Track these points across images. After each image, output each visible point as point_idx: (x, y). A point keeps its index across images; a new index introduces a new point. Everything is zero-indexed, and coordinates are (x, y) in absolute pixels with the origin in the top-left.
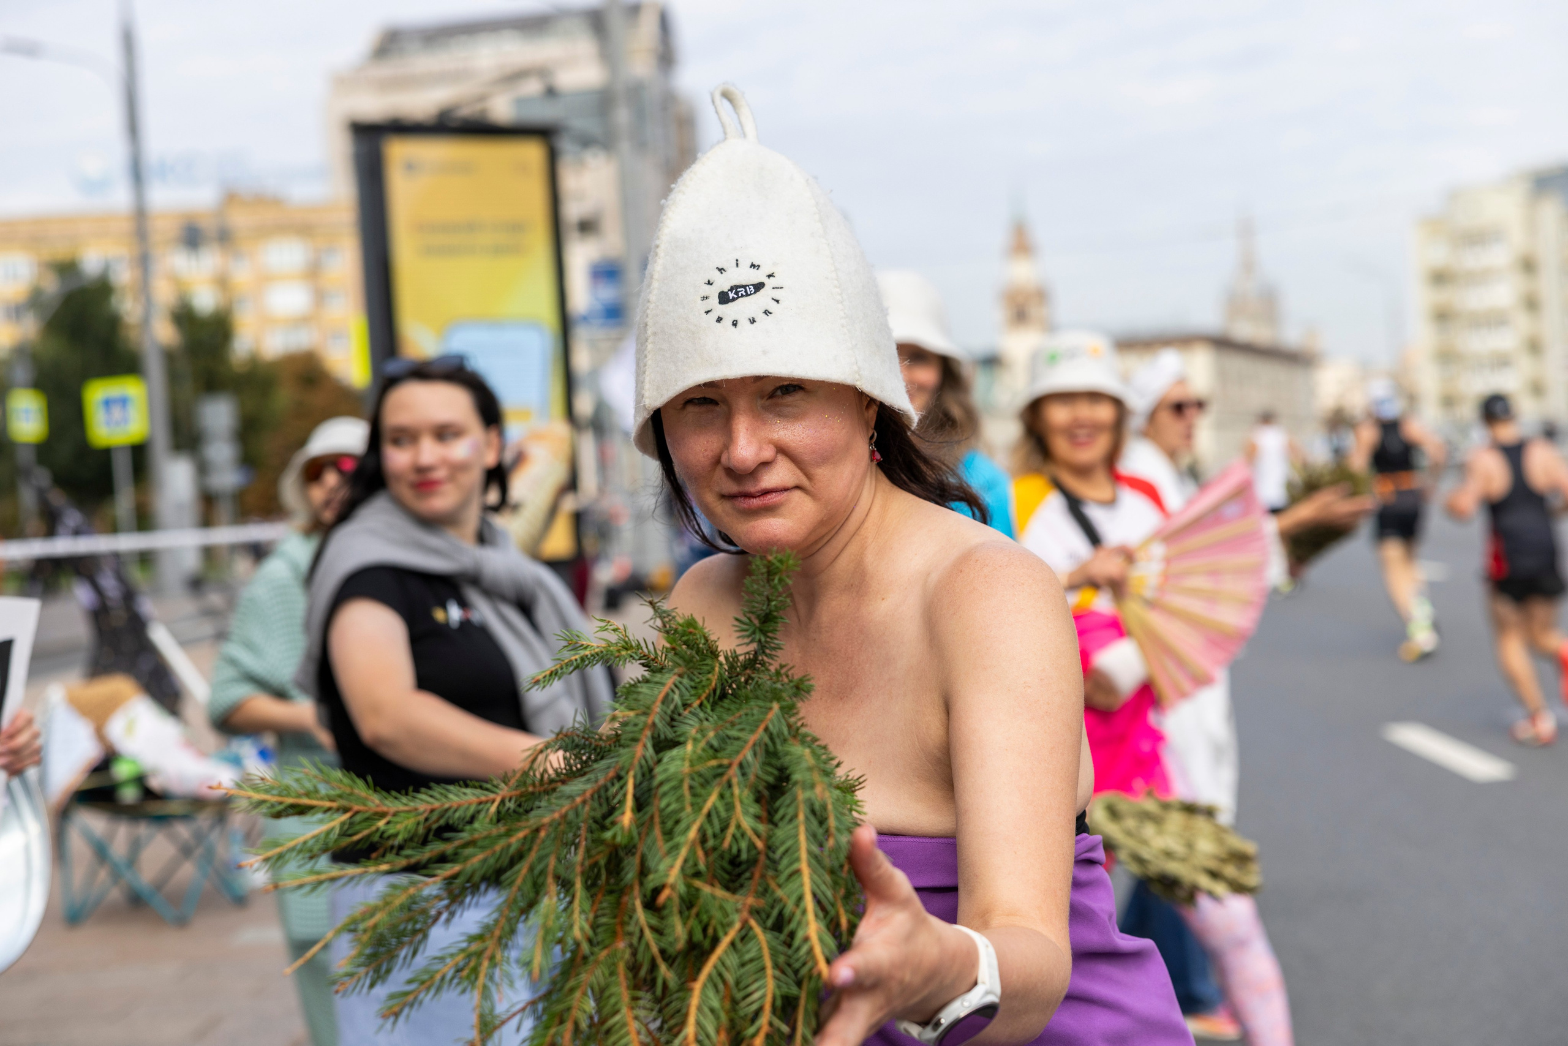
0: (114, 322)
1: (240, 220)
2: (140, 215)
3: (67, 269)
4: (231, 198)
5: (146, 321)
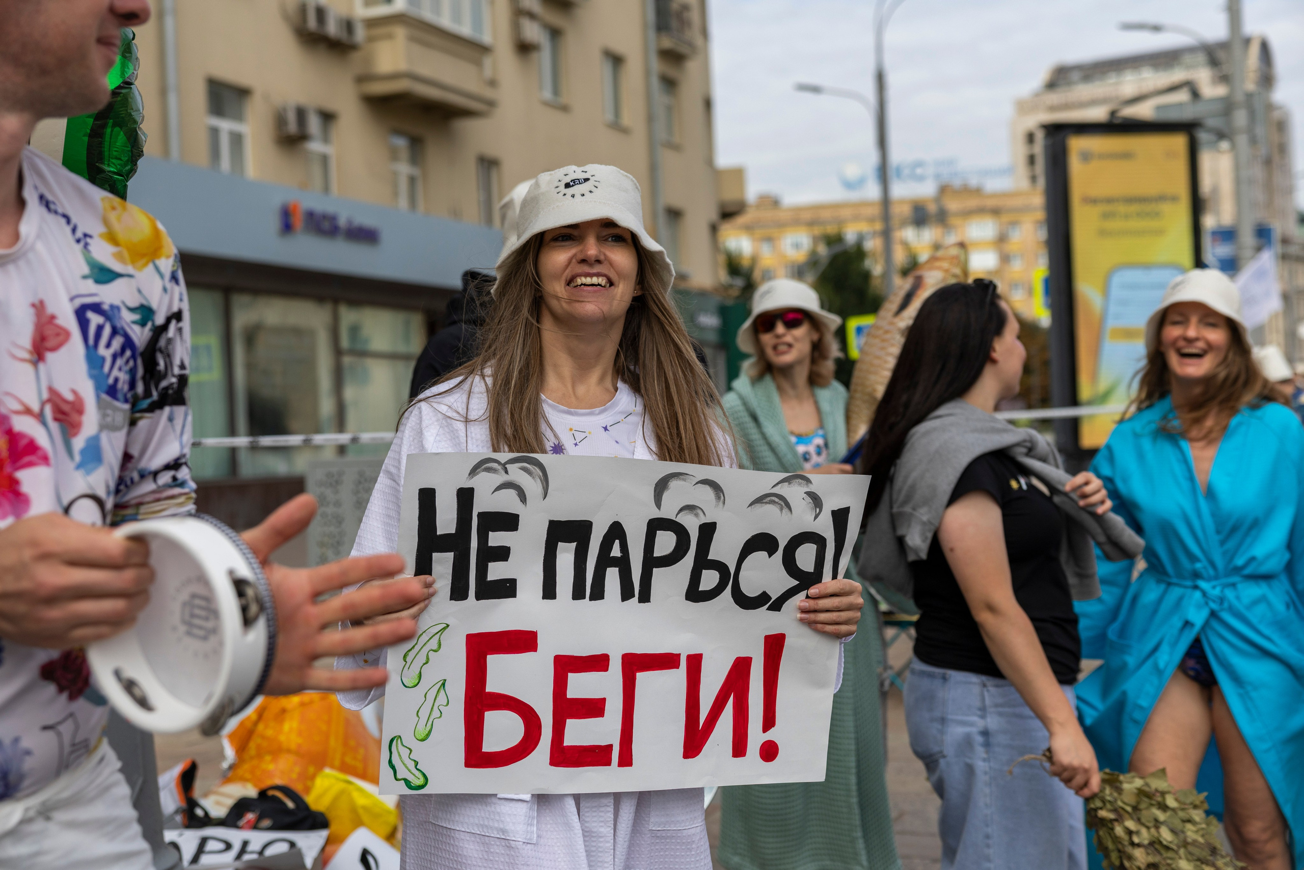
0: (866, 276)
1: (952, 205)
2: (886, 201)
3: (834, 240)
4: (944, 190)
5: (886, 275)
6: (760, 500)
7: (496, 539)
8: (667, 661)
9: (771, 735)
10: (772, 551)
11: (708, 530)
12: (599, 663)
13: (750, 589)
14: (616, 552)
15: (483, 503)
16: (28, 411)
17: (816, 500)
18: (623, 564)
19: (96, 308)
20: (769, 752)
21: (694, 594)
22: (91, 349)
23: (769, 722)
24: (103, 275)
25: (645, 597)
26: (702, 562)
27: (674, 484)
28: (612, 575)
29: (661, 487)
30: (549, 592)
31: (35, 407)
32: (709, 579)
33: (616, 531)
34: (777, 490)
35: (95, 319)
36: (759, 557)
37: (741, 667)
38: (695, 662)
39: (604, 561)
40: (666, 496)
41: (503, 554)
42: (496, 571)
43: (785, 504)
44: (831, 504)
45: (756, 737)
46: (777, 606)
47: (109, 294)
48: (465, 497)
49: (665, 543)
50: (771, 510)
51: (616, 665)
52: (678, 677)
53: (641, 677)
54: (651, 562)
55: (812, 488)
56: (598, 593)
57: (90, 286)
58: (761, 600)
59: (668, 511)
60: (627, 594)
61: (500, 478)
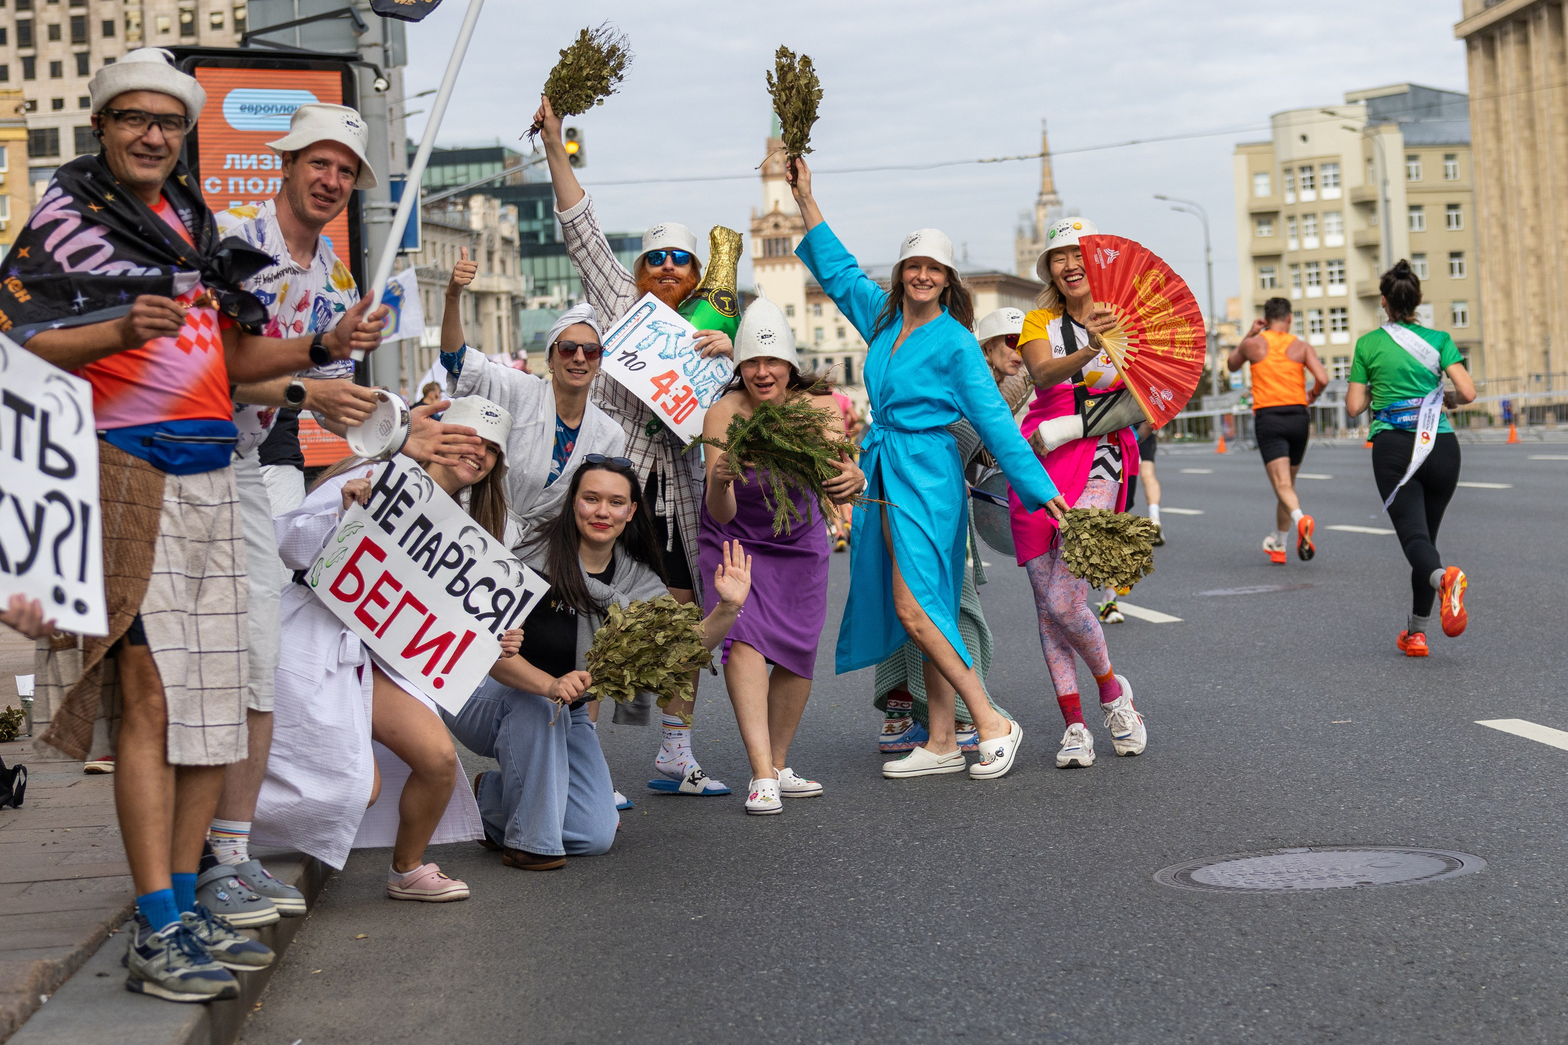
6: (499, 562)
7: (402, 505)
8: (422, 609)
9: (444, 677)
10: (491, 589)
11: (471, 562)
12: (397, 586)
13: (472, 603)
14: (433, 546)
15: (407, 486)
16: (285, 325)
17: (521, 580)
18: (433, 553)
19: (323, 299)
20: (438, 683)
21: (450, 589)
22: (315, 313)
23: (447, 670)
24: (329, 289)
25: (431, 575)
26: (460, 577)
27: (471, 532)
28: (426, 555)
29: (466, 530)
30: (401, 543)
31: (288, 324)
32: (459, 586)
33: (438, 537)
34: (509, 562)
35: (321, 303)
36: (484, 588)
37: (448, 637)
38: (432, 619)
39: (427, 547)
40: (465, 535)
41: (399, 513)
42: (392, 519)
43: (508, 570)
44: (526, 586)
45: (437, 672)
46: (480, 618)
47: (329, 296)
48: (403, 478)
49: (453, 557)
50: (500, 569)
51: (402, 593)
52: (423, 619)
53: (408, 606)
54: (442, 562)
55: (523, 572)
56: (416, 558)
57: (324, 291)
58: (474, 611)
59: (461, 543)
60: (426, 568)
61: (417, 481)
